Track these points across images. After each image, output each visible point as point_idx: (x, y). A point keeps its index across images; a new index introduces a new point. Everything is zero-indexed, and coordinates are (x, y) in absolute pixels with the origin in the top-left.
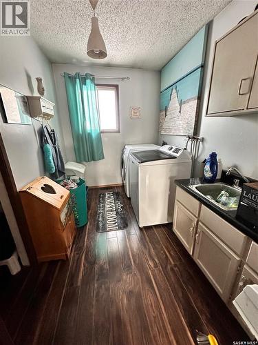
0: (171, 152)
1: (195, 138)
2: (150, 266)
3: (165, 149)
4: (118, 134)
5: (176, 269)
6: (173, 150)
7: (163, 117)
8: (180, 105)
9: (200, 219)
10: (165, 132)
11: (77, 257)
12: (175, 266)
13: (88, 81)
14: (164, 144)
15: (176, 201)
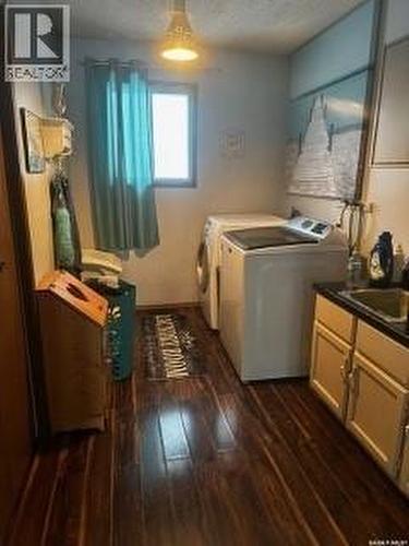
0: (308, 231)
1: (356, 205)
2: (265, 442)
3: (296, 226)
4: (192, 190)
5: (313, 446)
6: (312, 227)
7: (294, 155)
8: (331, 134)
9: (357, 345)
10: (298, 187)
11: (123, 426)
12: (313, 441)
13: (135, 77)
14: (295, 214)
15: (316, 322)
